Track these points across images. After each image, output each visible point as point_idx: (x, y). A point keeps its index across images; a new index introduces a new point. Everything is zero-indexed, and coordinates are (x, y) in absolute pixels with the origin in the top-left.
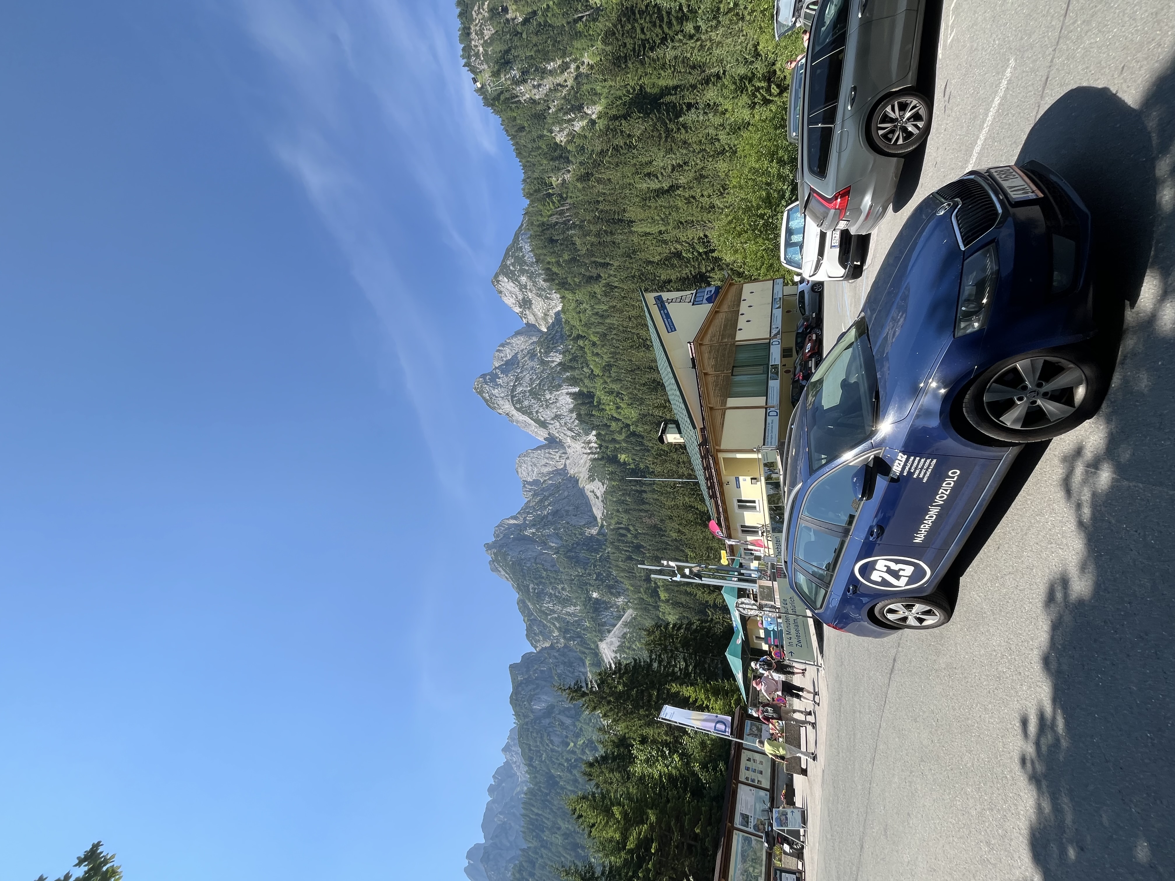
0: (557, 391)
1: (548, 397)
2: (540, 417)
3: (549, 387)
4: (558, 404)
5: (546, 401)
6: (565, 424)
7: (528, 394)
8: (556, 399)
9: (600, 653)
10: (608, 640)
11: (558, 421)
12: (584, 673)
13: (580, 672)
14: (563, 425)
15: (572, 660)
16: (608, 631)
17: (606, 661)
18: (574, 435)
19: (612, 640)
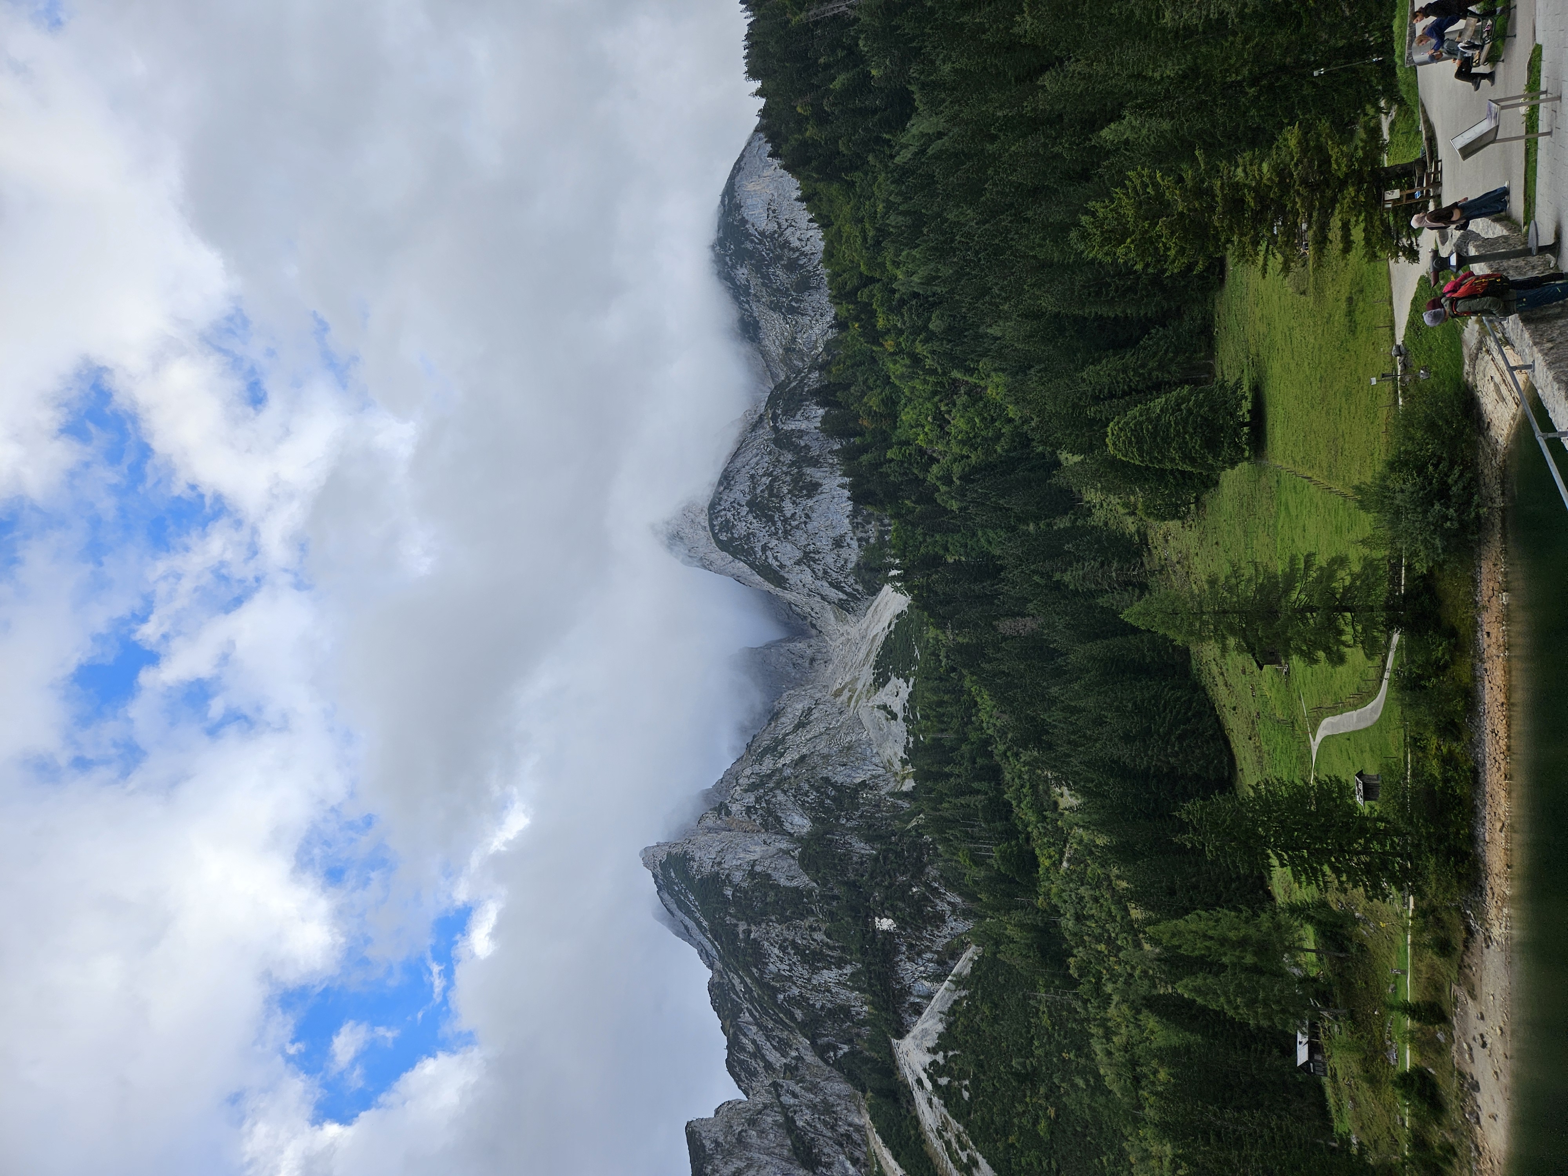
0: (810, 497)
1: (789, 512)
2: (771, 560)
3: (791, 491)
4: (809, 527)
6: (825, 572)
7: (745, 509)
9: (898, 1068)
10: (916, 1030)
11: (809, 567)
12: (859, 1129)
13: (850, 1125)
14: (820, 574)
15: (831, 1099)
16: (918, 1010)
17: (911, 1080)
18: (844, 597)
19: (926, 1025)
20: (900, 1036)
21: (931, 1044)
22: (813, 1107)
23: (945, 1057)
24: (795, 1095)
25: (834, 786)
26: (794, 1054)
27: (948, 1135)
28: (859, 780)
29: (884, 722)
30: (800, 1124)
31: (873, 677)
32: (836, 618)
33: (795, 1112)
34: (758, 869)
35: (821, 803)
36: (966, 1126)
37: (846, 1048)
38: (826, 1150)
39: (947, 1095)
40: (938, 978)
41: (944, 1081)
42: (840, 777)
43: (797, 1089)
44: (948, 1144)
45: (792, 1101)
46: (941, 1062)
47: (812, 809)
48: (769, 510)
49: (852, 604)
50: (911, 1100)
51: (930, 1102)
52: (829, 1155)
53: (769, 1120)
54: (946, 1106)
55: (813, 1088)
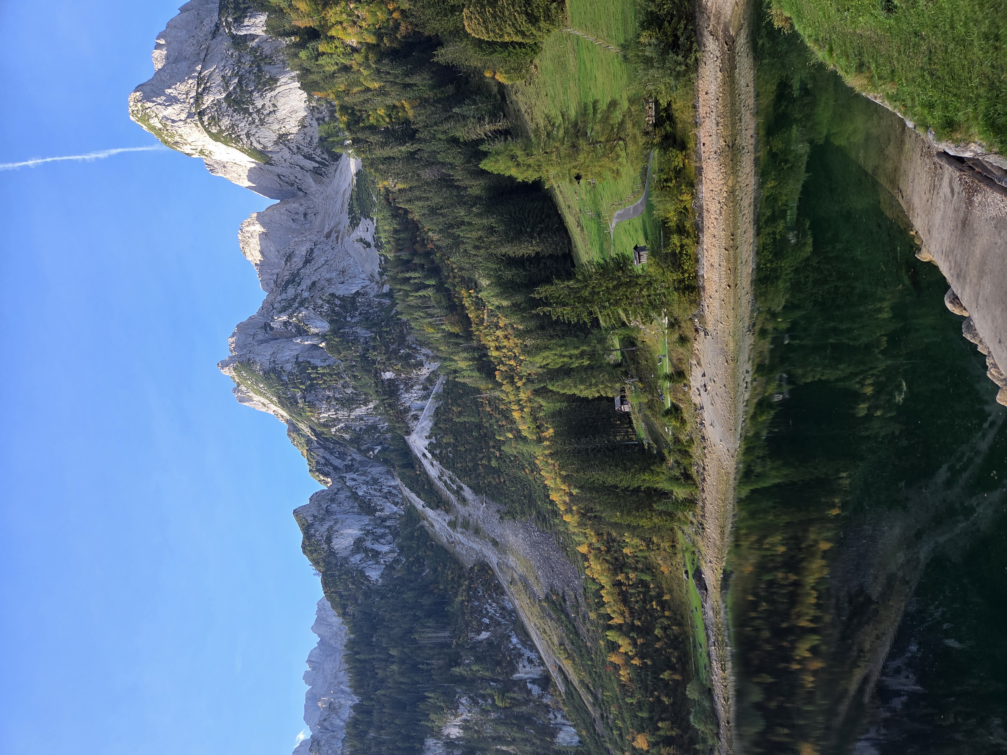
0: (272, 90)
1: (259, 104)
2: (255, 144)
3: (256, 87)
4: (278, 114)
5: (258, 111)
6: (298, 148)
7: (224, 105)
8: (274, 106)
9: (411, 451)
10: (418, 429)
11: (285, 145)
12: (395, 487)
13: (390, 486)
14: (295, 150)
15: (376, 476)
16: (416, 418)
17: (419, 455)
18: (317, 165)
19: (423, 425)
20: (408, 433)
21: (427, 434)
22: (367, 483)
23: (436, 439)
24: (354, 480)
25: (338, 298)
26: (349, 458)
27: (444, 478)
28: (354, 291)
29: (363, 250)
30: (361, 494)
31: (349, 221)
32: (315, 181)
33: (356, 488)
34: (300, 359)
35: (333, 311)
36: (453, 472)
37: (379, 448)
38: (378, 503)
39: (440, 458)
40: (425, 398)
41: (437, 452)
42: (342, 291)
43: (355, 476)
44: (445, 482)
45: (353, 483)
46: (434, 441)
47: (328, 315)
48: (243, 103)
49: (323, 170)
50: (421, 465)
51: (432, 464)
52: (381, 505)
53: (342, 496)
54: (441, 464)
55: (364, 473)
